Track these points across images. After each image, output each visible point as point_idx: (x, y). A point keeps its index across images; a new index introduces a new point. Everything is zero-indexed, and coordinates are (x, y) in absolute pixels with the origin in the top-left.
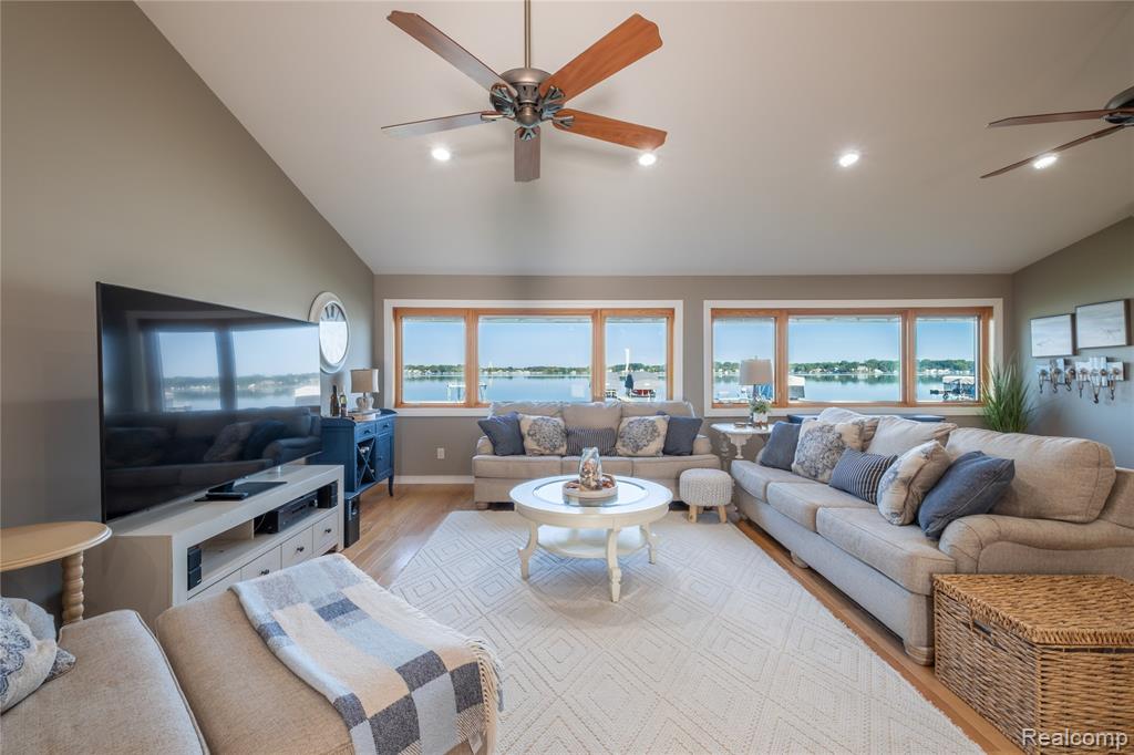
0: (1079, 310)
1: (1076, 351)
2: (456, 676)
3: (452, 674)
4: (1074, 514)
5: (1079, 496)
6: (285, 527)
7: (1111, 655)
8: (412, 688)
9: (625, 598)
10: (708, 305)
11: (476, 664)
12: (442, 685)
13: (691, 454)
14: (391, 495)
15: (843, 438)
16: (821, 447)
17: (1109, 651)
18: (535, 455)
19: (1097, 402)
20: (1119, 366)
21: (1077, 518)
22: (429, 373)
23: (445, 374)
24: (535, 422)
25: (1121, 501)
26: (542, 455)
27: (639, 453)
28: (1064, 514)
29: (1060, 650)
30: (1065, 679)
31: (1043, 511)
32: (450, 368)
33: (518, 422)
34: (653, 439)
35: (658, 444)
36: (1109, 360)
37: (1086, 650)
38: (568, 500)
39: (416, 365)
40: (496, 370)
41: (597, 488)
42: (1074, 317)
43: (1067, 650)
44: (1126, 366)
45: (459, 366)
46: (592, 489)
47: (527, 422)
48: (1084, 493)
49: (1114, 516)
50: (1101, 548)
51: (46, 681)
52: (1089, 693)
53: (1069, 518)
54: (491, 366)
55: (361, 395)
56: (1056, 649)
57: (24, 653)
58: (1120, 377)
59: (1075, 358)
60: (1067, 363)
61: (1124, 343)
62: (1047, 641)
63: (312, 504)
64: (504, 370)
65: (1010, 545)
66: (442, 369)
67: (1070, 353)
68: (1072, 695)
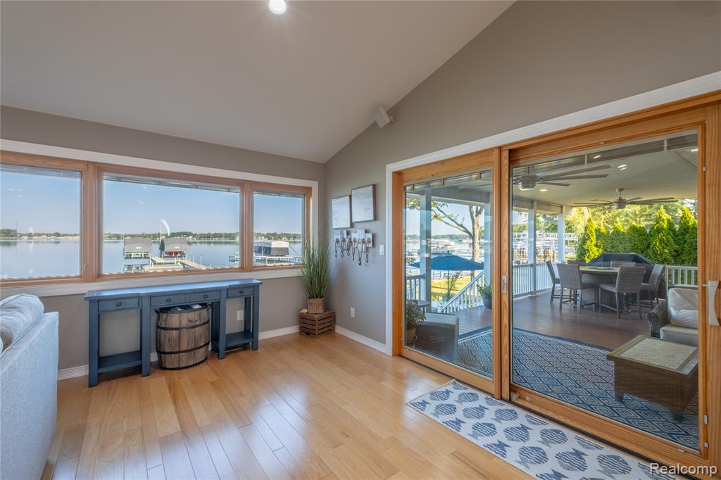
0: (353, 192)
1: (352, 225)
19: (360, 264)
20: (370, 236)
36: (366, 231)
40: (39, 235)
42: (351, 196)
44: (374, 236)
58: (370, 245)
59: (352, 230)
60: (348, 233)
61: (372, 219)
64: (48, 235)
67: (349, 226)
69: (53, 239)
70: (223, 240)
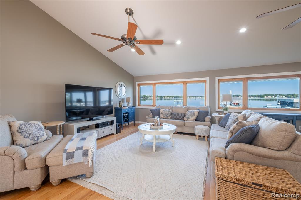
2: (84, 151)
3: (83, 150)
4: (274, 147)
5: (276, 141)
6: (100, 128)
7: (242, 186)
8: (76, 150)
9: (157, 152)
10: (217, 78)
11: (88, 150)
12: (81, 152)
13: (204, 121)
14: (134, 125)
15: (238, 119)
16: (232, 121)
17: (242, 185)
18: (162, 118)
21: (274, 148)
22: (173, 98)
23: (178, 98)
25: (295, 145)
26: (164, 119)
27: (189, 120)
28: (271, 147)
29: (224, 180)
30: (226, 189)
31: (264, 145)
32: (179, 97)
33: (160, 110)
34: (193, 116)
35: (194, 118)
37: (233, 183)
38: (152, 129)
39: (170, 96)
40: (192, 97)
41: (157, 126)
43: (226, 181)
45: (181, 96)
46: (156, 126)
47: (161, 110)
48: (278, 140)
49: (292, 150)
50: (283, 160)
51: (45, 141)
52: (234, 196)
53: (272, 148)
54: (190, 96)
55: (128, 103)
56: (223, 180)
57: (42, 136)
62: (220, 177)
63: (108, 124)
64: (194, 97)
65: (245, 153)
66: (177, 97)
68: (228, 195)
69: (195, 98)
70: (257, 98)
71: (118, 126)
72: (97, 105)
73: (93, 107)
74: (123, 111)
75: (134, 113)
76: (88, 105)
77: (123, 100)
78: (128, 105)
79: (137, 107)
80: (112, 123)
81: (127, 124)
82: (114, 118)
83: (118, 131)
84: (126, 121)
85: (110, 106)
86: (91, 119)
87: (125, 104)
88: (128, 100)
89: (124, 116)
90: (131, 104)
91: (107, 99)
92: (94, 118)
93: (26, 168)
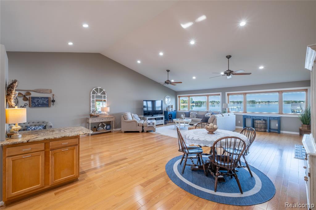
6: (157, 120)
8: (150, 123)
10: (226, 93)
11: (154, 123)
24: (192, 113)
26: (192, 118)
33: (190, 113)
63: (160, 119)
69: (267, 103)
71: (165, 121)
72: (154, 109)
73: (152, 111)
74: (169, 113)
75: (176, 114)
76: (149, 110)
77: (169, 106)
78: (172, 109)
79: (178, 111)
80: (162, 118)
81: (172, 121)
82: (163, 116)
83: (165, 124)
84: (170, 119)
85: (162, 111)
86: (153, 116)
87: (170, 109)
88: (172, 107)
89: (169, 116)
90: (174, 109)
91: (160, 105)
92: (154, 115)
93: (139, 126)
